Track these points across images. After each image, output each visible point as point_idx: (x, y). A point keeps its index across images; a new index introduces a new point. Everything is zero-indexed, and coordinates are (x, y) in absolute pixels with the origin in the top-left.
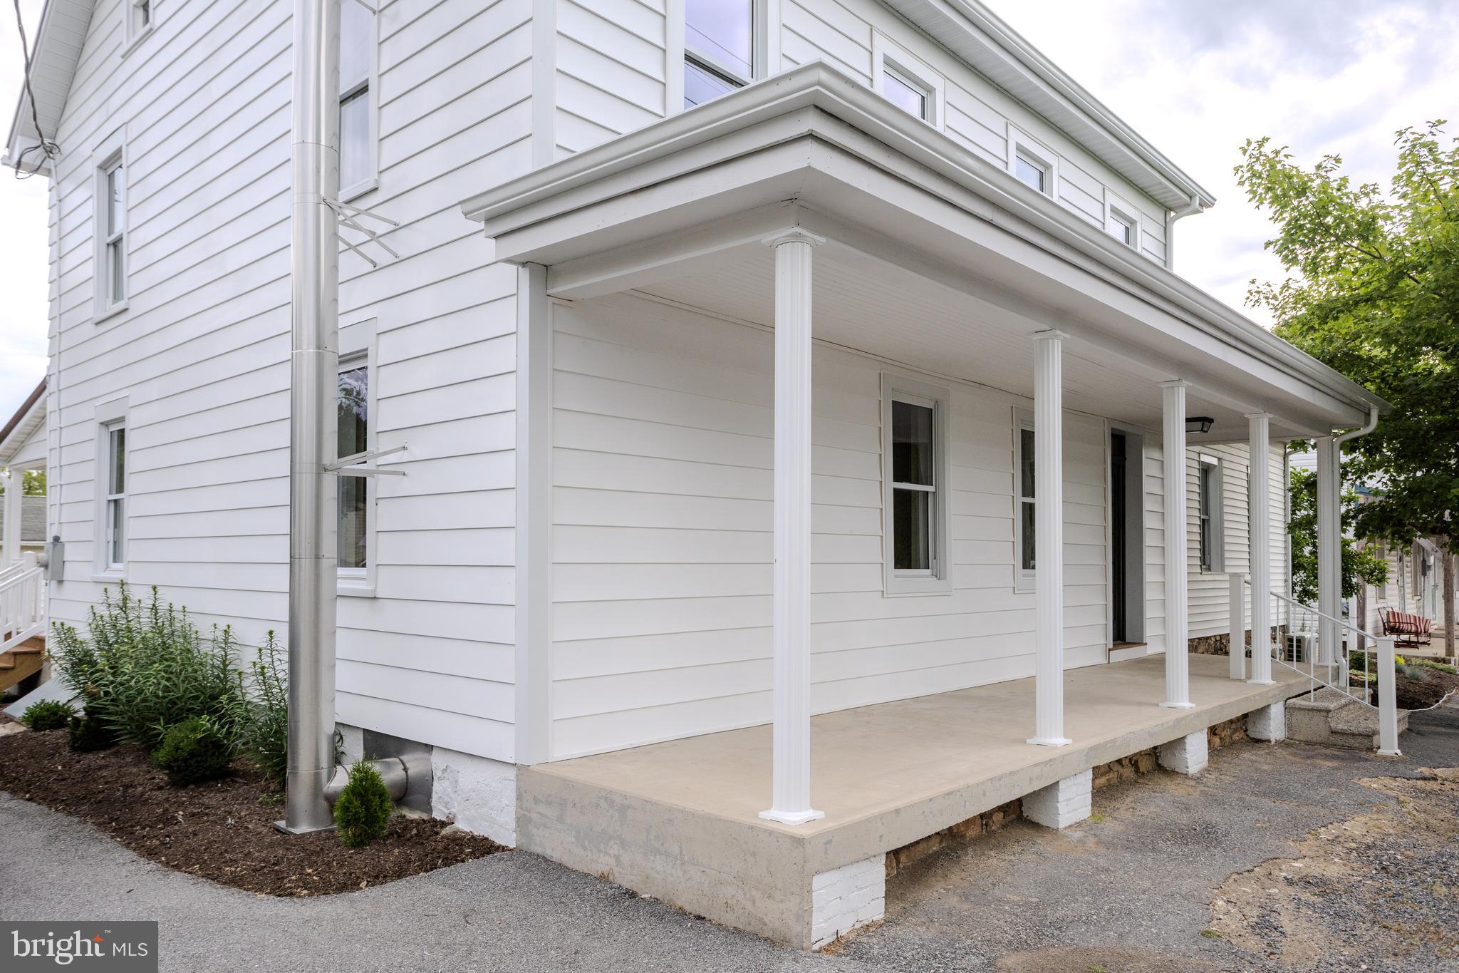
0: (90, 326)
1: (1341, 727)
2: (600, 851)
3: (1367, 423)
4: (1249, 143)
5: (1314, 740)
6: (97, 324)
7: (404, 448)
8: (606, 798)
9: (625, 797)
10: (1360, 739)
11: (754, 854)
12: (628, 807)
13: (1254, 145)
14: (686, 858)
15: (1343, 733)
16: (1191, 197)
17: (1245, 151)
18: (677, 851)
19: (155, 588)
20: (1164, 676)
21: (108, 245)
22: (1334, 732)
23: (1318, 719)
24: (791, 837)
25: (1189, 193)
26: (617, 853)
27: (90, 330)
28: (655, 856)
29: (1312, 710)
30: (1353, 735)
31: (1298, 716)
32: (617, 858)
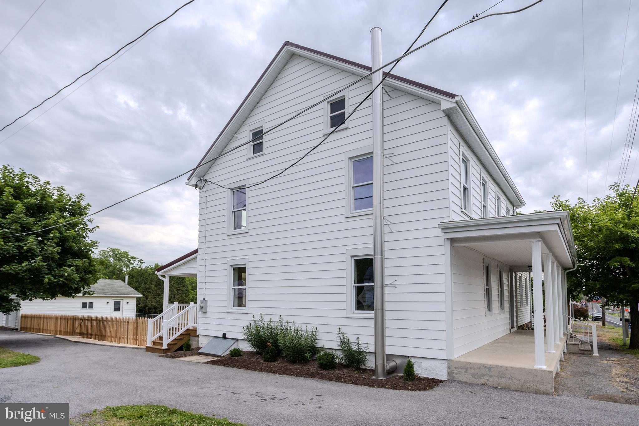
0: (226, 235)
1: (582, 349)
2: (481, 378)
3: (574, 267)
4: (555, 196)
5: (575, 352)
6: (228, 235)
7: (396, 280)
8: (483, 366)
9: (491, 365)
10: (588, 352)
11: (536, 376)
12: (492, 367)
13: (556, 197)
14: (513, 378)
15: (583, 350)
16: (521, 204)
17: (553, 198)
18: (510, 377)
19: (281, 315)
20: (534, 336)
21: (232, 212)
22: (580, 350)
23: (576, 347)
24: (548, 371)
25: (521, 202)
26: (488, 378)
27: (225, 236)
28: (502, 378)
29: (574, 344)
30: (586, 351)
31: (570, 346)
32: (488, 380)
